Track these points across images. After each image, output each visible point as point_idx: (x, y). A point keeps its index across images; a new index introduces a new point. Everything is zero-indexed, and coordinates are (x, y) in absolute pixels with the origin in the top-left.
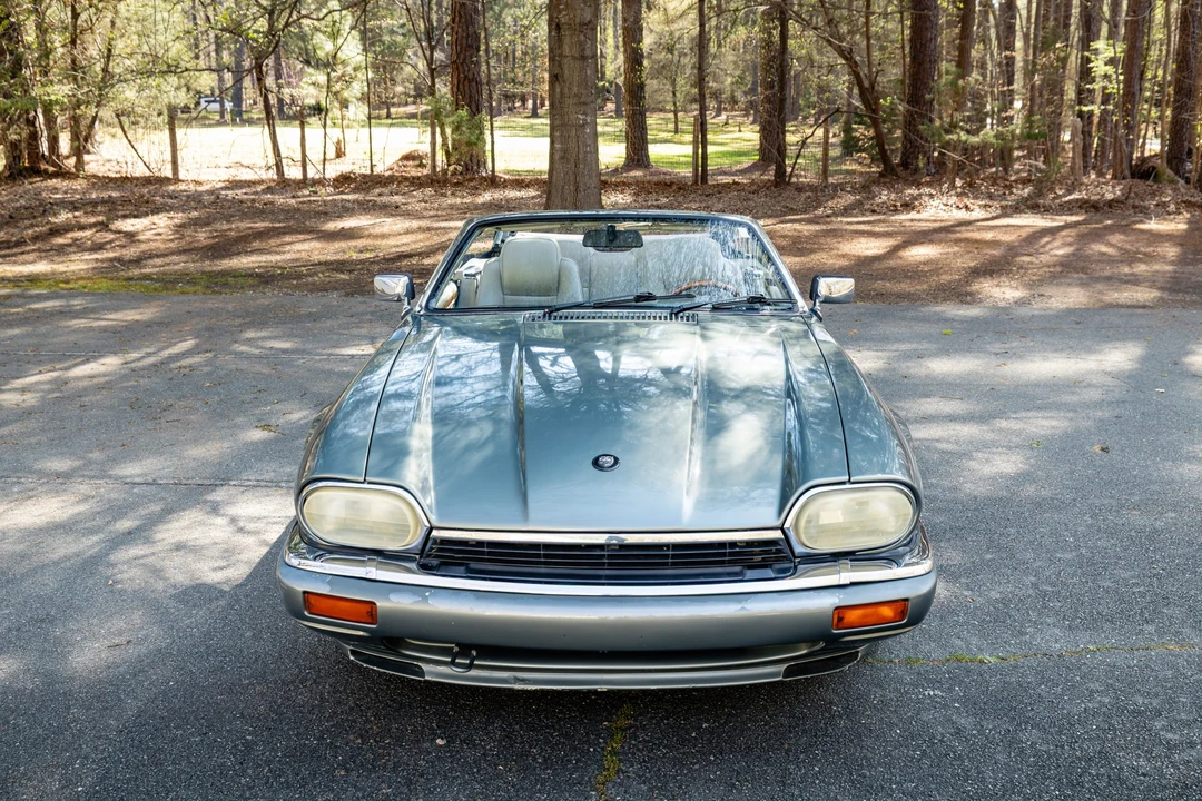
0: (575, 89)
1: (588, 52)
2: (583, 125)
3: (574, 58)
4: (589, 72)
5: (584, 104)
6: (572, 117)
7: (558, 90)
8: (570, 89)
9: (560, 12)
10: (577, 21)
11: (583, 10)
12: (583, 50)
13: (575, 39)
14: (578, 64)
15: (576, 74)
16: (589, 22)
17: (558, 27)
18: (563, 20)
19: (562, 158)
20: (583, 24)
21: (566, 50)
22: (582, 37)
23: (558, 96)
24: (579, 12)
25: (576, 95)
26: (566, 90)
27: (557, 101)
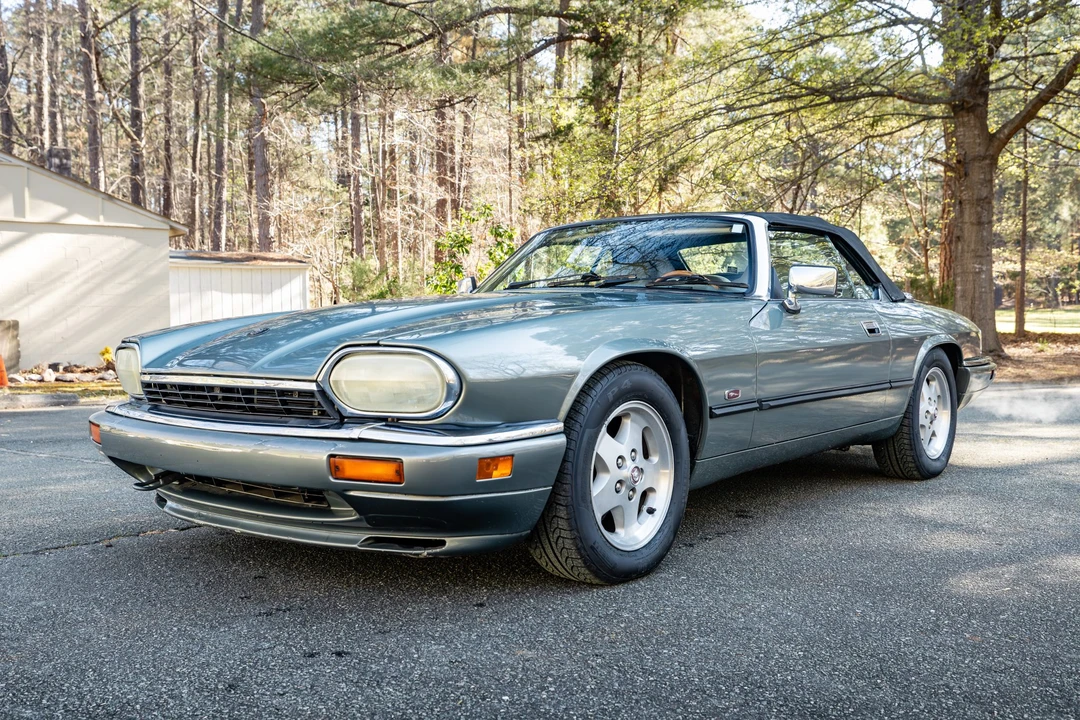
0: (973, 247)
1: (984, 219)
2: (979, 273)
3: (972, 224)
4: (985, 234)
5: (980, 256)
6: (970, 266)
7: (960, 247)
8: (968, 246)
9: (962, 192)
10: (975, 197)
11: (980, 189)
12: (980, 218)
13: (973, 210)
14: (975, 228)
15: (974, 235)
16: (986, 198)
17: (960, 203)
18: (964, 198)
19: (962, 296)
20: (979, 200)
21: (966, 218)
22: (979, 209)
23: (960, 251)
24: (976, 191)
25: (973, 250)
26: (966, 247)
27: (959, 255)
